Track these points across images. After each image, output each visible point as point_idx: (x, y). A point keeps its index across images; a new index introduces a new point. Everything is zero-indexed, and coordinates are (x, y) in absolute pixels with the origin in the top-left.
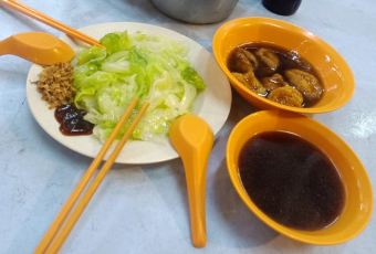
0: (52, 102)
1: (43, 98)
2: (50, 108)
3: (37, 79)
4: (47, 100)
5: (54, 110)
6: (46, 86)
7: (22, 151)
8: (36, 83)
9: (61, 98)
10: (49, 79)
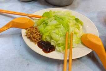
0: (35, 41)
1: (31, 41)
2: (35, 44)
3: (26, 34)
4: (33, 41)
5: (37, 44)
6: (31, 36)
7: (28, 64)
8: (26, 35)
9: (38, 39)
10: (31, 33)
